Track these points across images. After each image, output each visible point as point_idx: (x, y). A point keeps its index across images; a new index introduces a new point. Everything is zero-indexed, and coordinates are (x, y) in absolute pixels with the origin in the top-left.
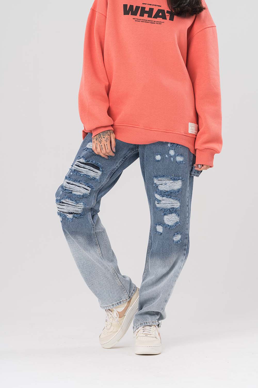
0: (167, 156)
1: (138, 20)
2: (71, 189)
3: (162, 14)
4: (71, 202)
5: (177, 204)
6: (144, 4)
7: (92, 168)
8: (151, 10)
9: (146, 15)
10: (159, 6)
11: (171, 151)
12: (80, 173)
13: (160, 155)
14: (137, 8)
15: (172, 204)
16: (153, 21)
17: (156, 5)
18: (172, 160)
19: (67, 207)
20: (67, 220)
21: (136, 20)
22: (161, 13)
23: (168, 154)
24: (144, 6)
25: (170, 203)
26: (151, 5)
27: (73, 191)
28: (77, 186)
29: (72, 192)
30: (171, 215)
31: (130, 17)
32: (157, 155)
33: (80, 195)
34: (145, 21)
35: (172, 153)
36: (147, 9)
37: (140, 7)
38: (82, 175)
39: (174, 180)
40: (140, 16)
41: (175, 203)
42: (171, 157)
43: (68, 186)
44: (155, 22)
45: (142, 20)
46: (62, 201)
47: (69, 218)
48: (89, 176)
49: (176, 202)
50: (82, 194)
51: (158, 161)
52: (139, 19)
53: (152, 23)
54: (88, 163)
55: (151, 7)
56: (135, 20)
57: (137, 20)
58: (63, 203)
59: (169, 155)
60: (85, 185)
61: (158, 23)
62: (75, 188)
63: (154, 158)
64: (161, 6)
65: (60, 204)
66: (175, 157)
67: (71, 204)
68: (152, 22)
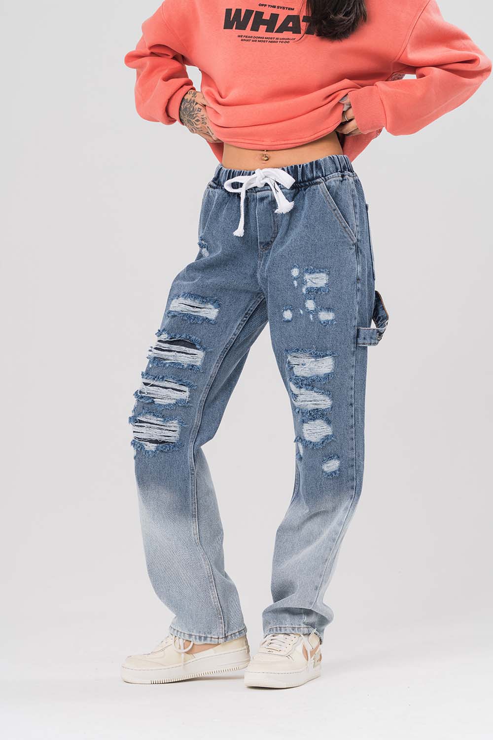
0: (302, 312)
1: (247, 39)
2: (152, 394)
3: (293, 25)
4: (155, 418)
5: (325, 402)
6: (263, 5)
7: (183, 349)
8: (274, 17)
9: (263, 28)
10: (289, 9)
11: (308, 301)
12: (164, 362)
13: (291, 310)
14: (249, 13)
15: (315, 403)
16: (274, 38)
17: (284, 8)
18: (312, 319)
19: (148, 429)
20: (144, 454)
21: (243, 38)
22: (291, 23)
23: (304, 307)
24: (261, 9)
25: (311, 400)
26: (274, 7)
27: (155, 398)
28: (161, 387)
29: (155, 400)
30: (312, 422)
31: (234, 32)
32: (286, 310)
33: (170, 404)
34: (260, 39)
35: (310, 305)
36: (266, 17)
37: (254, 11)
38: (167, 365)
39: (317, 356)
40: (252, 29)
41: (321, 400)
42: (309, 312)
43: (147, 389)
44: (279, 40)
45: (255, 37)
46: (139, 418)
47: (148, 449)
48: (179, 364)
49: (322, 397)
50: (173, 402)
51: (288, 321)
52: (249, 37)
53: (272, 42)
54: (175, 340)
55: (275, 11)
56: (240, 38)
57: (245, 38)
58: (141, 422)
59: (306, 310)
60: (176, 383)
61: (284, 41)
62: (157, 391)
63: (282, 316)
64: (293, 9)
65: (137, 424)
66: (316, 312)
67: (155, 422)
68: (272, 40)
